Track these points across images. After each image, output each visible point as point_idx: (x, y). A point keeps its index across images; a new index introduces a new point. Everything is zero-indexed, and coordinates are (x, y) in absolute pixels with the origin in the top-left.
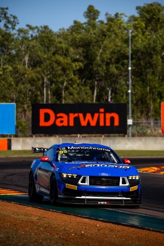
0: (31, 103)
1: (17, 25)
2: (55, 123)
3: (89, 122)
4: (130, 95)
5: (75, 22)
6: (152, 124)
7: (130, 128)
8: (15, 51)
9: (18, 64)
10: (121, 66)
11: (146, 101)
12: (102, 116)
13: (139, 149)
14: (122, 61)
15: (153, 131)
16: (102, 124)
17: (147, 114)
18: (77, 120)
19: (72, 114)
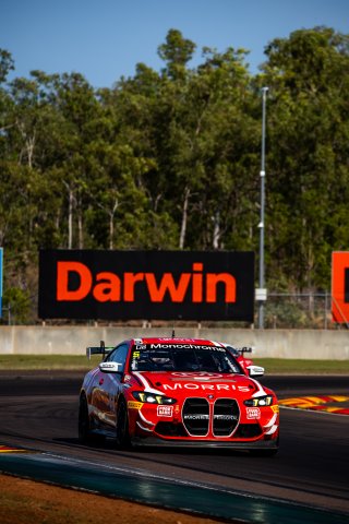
0: (39, 249)
1: (10, 71)
2: (91, 293)
3: (167, 293)
4: (262, 232)
5: (141, 67)
6: (311, 299)
7: (262, 308)
8: (6, 130)
9: (9, 160)
10: (242, 167)
11: (298, 248)
12: (198, 279)
13: (281, 356)
14: (244, 156)
15: (312, 315)
16: (197, 298)
17: (300, 278)
18: (141, 287)
19: (132, 274)
